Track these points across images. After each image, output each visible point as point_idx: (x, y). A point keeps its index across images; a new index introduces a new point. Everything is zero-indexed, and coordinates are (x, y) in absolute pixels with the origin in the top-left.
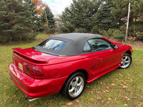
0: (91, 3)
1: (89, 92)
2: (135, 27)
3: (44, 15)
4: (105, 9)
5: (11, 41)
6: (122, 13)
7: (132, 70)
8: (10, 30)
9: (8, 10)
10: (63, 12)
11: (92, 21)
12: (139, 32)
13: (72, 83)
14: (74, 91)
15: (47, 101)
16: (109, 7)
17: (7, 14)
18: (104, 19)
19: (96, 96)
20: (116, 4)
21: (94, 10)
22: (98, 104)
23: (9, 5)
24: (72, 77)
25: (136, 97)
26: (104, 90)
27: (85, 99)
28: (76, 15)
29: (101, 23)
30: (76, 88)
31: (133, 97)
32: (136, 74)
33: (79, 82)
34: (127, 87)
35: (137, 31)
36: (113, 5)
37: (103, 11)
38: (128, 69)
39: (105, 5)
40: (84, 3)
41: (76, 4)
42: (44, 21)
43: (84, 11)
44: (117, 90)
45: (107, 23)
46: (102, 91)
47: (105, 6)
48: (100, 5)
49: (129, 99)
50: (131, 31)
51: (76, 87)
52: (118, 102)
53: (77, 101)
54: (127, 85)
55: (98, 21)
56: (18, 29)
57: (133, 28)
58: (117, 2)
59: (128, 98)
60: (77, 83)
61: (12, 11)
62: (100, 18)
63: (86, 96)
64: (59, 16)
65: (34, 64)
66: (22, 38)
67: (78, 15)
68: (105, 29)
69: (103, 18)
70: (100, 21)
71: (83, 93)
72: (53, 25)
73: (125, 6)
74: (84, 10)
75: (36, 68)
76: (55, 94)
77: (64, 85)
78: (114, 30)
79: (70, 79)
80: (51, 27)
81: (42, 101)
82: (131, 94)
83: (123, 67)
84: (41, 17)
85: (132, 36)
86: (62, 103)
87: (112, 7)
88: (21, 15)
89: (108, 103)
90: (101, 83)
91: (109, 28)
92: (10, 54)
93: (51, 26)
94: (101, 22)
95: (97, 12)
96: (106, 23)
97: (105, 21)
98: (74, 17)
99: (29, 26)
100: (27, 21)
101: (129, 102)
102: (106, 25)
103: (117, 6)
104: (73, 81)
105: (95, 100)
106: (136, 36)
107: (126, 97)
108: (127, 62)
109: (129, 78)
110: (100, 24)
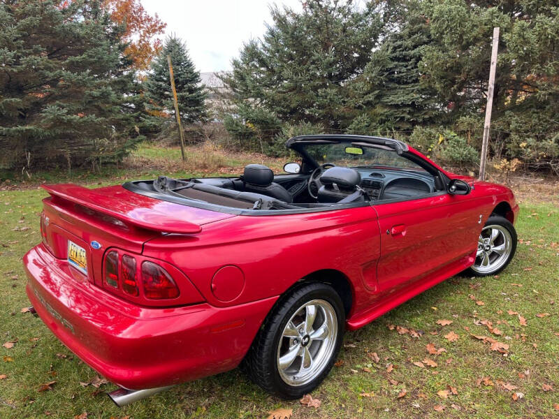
0: (344, 31)
1: (358, 366)
2: (515, 121)
3: (160, 74)
4: (397, 54)
5: (27, 169)
6: (467, 68)
7: (519, 282)
8: (28, 127)
9: (19, 48)
10: (236, 63)
11: (347, 96)
12: (531, 141)
13: (292, 328)
14: (297, 362)
15: (186, 401)
16: (415, 47)
17: (17, 63)
18: (396, 88)
19: (385, 381)
20: (442, 33)
21: (356, 55)
22: (400, 413)
23: (27, 28)
24: (292, 301)
25: (548, 387)
26: (418, 360)
27: (343, 393)
28: (287, 72)
29: (385, 105)
30: (307, 348)
31: (537, 384)
32: (536, 296)
33: (316, 326)
34: (506, 347)
35: (523, 134)
36: (429, 37)
37: (392, 59)
38: (505, 277)
39: (401, 37)
40: (319, 29)
41: (287, 33)
42: (160, 95)
43: (318, 60)
44: (471, 358)
45: (408, 106)
46: (408, 362)
47: (399, 43)
48: (381, 38)
49: (520, 395)
50: (500, 136)
51: (306, 344)
52: (477, 406)
53: (313, 401)
54: (507, 338)
55: (371, 97)
56: (58, 122)
57: (509, 124)
58: (448, 26)
59: (516, 390)
60: (309, 330)
61: (37, 52)
62: (380, 86)
63: (345, 385)
64: (221, 78)
65: (141, 243)
66: (74, 158)
67: (296, 74)
68: (398, 129)
69: (391, 85)
70: (378, 97)
71: (333, 370)
72: (197, 111)
73: (476, 40)
74: (316, 56)
75: (146, 261)
76: (217, 376)
77: (258, 334)
78: (433, 131)
79: (283, 312)
80: (189, 121)
81: (166, 404)
82: (527, 373)
83: (481, 269)
84: (149, 82)
85: (505, 154)
86: (249, 412)
87: (427, 43)
88: (73, 67)
89: (440, 409)
90: (403, 330)
91: (414, 123)
92: (23, 218)
93: (186, 116)
94: (385, 100)
95: (369, 65)
96: (404, 105)
97: (399, 97)
98: (280, 79)
99: (101, 113)
100: (96, 93)
101: (522, 407)
102: (403, 112)
103: (446, 39)
104: (293, 320)
105: (385, 399)
106: (519, 154)
107: (509, 387)
108: (499, 248)
109: (511, 313)
110: (379, 110)
